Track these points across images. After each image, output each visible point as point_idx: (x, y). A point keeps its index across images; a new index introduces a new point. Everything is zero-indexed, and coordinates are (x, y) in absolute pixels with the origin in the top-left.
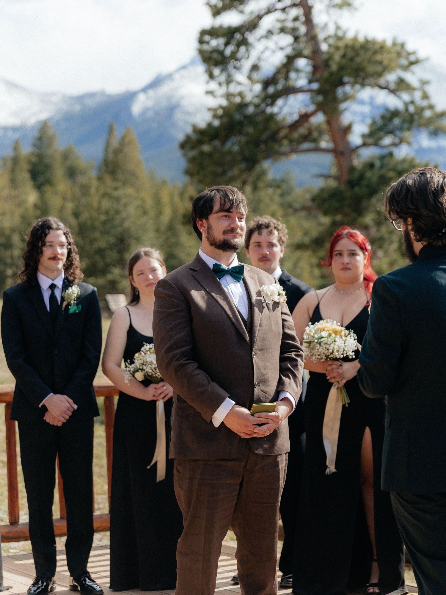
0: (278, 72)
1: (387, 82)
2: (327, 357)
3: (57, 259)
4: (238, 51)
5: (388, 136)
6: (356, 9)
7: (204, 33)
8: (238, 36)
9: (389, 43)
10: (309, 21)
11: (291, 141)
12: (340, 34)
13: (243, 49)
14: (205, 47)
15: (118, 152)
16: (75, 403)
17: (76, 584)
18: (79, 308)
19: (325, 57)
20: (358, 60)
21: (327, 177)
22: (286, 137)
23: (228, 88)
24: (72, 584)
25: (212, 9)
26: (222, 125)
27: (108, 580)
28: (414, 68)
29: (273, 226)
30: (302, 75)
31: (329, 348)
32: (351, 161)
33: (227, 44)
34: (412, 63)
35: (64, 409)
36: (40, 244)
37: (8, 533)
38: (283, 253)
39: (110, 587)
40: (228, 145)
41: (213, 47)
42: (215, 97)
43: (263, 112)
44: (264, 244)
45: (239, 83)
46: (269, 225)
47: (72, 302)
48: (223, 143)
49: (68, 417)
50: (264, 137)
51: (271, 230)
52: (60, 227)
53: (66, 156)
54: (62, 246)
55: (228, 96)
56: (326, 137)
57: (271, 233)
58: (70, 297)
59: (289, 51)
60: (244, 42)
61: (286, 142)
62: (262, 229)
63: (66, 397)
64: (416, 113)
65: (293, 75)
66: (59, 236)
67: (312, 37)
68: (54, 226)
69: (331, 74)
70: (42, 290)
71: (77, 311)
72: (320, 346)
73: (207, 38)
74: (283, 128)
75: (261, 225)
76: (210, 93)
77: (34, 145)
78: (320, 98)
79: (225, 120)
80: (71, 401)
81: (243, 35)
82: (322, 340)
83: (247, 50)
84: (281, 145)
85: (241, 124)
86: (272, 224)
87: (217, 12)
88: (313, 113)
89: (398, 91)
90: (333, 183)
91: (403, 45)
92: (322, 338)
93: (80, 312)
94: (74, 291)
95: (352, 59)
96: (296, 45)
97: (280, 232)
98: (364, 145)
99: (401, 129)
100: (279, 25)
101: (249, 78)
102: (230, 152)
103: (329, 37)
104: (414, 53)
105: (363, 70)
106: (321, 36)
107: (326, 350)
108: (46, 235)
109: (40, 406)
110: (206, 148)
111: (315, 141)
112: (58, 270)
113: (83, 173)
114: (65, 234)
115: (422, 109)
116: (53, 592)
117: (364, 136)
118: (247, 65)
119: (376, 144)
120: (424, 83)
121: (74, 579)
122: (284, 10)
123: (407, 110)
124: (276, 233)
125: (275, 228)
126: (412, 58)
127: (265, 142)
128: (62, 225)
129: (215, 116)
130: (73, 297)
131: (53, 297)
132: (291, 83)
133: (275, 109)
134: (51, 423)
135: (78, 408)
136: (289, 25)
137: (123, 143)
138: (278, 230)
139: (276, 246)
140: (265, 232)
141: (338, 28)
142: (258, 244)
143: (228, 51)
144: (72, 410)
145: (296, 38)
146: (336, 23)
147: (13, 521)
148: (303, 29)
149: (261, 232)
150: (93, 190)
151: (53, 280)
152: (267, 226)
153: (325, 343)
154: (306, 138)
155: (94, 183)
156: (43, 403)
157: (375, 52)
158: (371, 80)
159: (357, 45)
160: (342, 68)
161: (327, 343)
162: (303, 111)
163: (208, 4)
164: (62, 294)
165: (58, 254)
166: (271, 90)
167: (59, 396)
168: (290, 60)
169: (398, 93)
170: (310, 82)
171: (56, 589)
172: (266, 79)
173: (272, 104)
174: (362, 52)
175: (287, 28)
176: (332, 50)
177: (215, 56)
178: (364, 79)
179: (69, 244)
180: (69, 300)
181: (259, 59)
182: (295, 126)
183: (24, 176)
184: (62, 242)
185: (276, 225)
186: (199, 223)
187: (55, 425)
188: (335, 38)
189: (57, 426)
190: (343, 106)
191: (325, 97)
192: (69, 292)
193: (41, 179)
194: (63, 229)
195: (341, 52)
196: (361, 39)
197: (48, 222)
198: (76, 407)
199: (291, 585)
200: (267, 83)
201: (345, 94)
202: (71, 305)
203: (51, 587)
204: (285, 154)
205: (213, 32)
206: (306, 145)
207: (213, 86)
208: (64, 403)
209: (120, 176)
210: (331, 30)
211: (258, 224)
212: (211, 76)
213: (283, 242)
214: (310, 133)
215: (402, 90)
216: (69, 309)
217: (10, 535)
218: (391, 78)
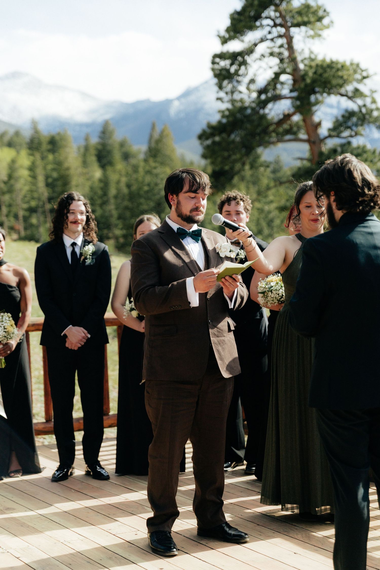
0: (269, 84)
1: (347, 91)
2: (279, 301)
3: (77, 223)
4: (239, 69)
5: (347, 130)
6: (324, 39)
7: (215, 56)
8: (240, 58)
9: (348, 63)
10: (290, 48)
11: (277, 134)
12: (313, 56)
13: (243, 68)
14: (216, 66)
15: (158, 141)
16: (89, 333)
17: (89, 470)
18: (93, 261)
19: (302, 73)
20: (326, 75)
21: (302, 159)
22: (274, 131)
23: (232, 96)
24: (87, 470)
25: (221, 39)
26: (228, 122)
27: (114, 466)
28: (365, 81)
29: (239, 198)
30: (286, 86)
31: (279, 293)
32: (320, 148)
33: (232, 64)
34: (364, 78)
35: (81, 338)
36: (66, 212)
37: (44, 428)
38: (248, 218)
39: (116, 472)
40: (233, 136)
41: (222, 67)
42: (222, 102)
43: (258, 112)
44: (233, 213)
45: (240, 92)
46: (237, 197)
47: (88, 257)
48: (229, 136)
49: (83, 344)
50: (258, 131)
51: (238, 201)
52: (81, 199)
53: (122, 145)
54: (82, 213)
55: (233, 101)
56: (303, 131)
57: (238, 203)
58: (87, 253)
59: (276, 69)
60: (244, 63)
61: (274, 135)
62: (231, 200)
63: (82, 328)
64: (367, 113)
65: (279, 86)
66: (79, 206)
67: (293, 60)
68: (76, 198)
69: (306, 85)
70: (66, 247)
71: (92, 264)
72: (272, 293)
73: (217, 60)
74: (271, 124)
75: (230, 198)
76: (219, 99)
77: (100, 137)
78: (298, 103)
79: (231, 119)
80: (86, 332)
81: (243, 58)
82: (272, 288)
83: (246, 68)
84: (270, 137)
85: (242, 122)
86: (238, 197)
87: (224, 41)
88: (294, 114)
89: (354, 98)
90: (307, 164)
91: (358, 65)
92: (272, 287)
93: (93, 265)
94: (90, 248)
95: (321, 75)
96: (281, 65)
97: (245, 202)
98: (330, 136)
99: (356, 125)
100: (269, 51)
101: (248, 88)
102: (233, 142)
103: (305, 59)
104: (366, 70)
105: (329, 82)
106: (299, 58)
107: (277, 295)
108: (70, 204)
109: (62, 334)
110: (217, 139)
111: (295, 133)
112: (78, 231)
113: (134, 156)
114: (84, 204)
115: (372, 111)
116: (72, 476)
117: (330, 130)
118: (246, 80)
119: (338, 136)
120: (373, 92)
121: (88, 466)
122: (272, 40)
123: (361, 111)
124: (242, 203)
125: (241, 199)
126: (365, 74)
127: (259, 134)
128: (82, 198)
129: (223, 116)
130: (89, 253)
131: (73, 253)
132: (278, 92)
133: (267, 111)
134: (70, 348)
135: (91, 337)
136: (277, 50)
137: (162, 135)
138: (243, 201)
139: (242, 213)
140: (233, 203)
141: (311, 52)
142: (228, 213)
143: (232, 70)
144: (87, 338)
145: (282, 61)
146: (310, 49)
147: (48, 419)
148: (286, 54)
149: (230, 203)
150: (141, 170)
151: (74, 240)
152: (235, 198)
153: (275, 290)
154: (288, 132)
155: (142, 164)
156: (64, 333)
157: (338, 70)
158: (334, 90)
159: (325, 65)
160: (314, 81)
161: (276, 290)
162: (286, 112)
163: (219, 36)
164: (81, 250)
165: (79, 220)
166: (263, 97)
167: (77, 328)
168: (277, 75)
169: (354, 99)
170: (291, 91)
171: (74, 474)
172: (260, 89)
173: (264, 107)
174: (328, 70)
175: (275, 52)
176: (307, 68)
177: (224, 72)
178: (329, 89)
179: (87, 212)
180: (86, 256)
181: (255, 75)
182: (280, 122)
183: (93, 159)
184: (81, 211)
185: (242, 198)
186: (170, 197)
187: (73, 349)
188: (309, 60)
189: (74, 350)
190: (314, 108)
191: (302, 102)
192: (86, 250)
193: (105, 161)
194: (83, 200)
195: (313, 70)
196: (328, 60)
197: (72, 195)
198: (89, 336)
199: (254, 472)
200: (260, 92)
201: (317, 99)
202: (87, 259)
203: (71, 472)
204: (273, 143)
205: (222, 56)
206: (288, 137)
207: (222, 94)
208: (80, 333)
209: (159, 159)
210: (306, 54)
211: (228, 197)
212: (221, 87)
213: (248, 210)
214: (291, 128)
215: (357, 97)
216: (85, 262)
217: (45, 430)
218: (349, 88)
